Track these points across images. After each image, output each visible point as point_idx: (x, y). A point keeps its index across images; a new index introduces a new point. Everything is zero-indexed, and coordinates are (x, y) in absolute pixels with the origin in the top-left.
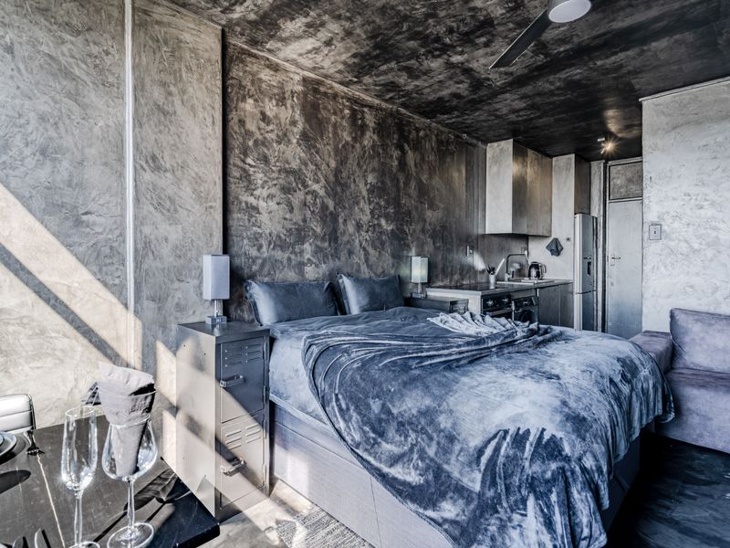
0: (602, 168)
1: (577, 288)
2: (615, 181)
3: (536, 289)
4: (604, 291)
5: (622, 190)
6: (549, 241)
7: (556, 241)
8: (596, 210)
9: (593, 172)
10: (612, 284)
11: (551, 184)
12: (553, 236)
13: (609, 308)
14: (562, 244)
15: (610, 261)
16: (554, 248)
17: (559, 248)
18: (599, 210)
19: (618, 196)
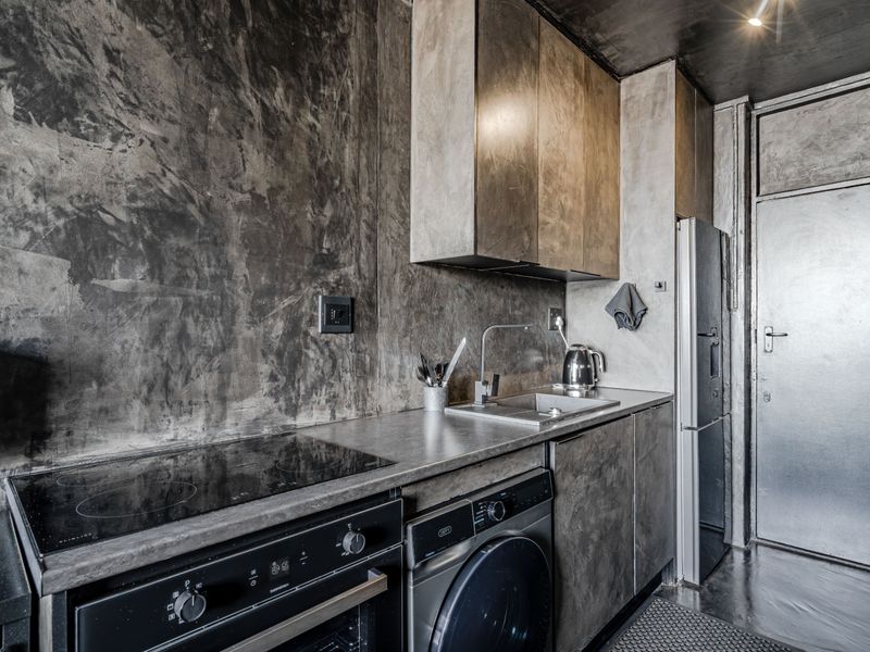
0: (742, 118)
1: (686, 413)
2: (771, 150)
3: (547, 442)
4: (748, 412)
5: (790, 170)
6: (613, 290)
7: (631, 292)
8: (727, 219)
9: (718, 129)
10: (768, 397)
11: (617, 143)
12: (624, 278)
13: (761, 456)
14: (647, 299)
15: (762, 342)
16: (624, 308)
17: (638, 309)
18: (735, 219)
19: (779, 185)
